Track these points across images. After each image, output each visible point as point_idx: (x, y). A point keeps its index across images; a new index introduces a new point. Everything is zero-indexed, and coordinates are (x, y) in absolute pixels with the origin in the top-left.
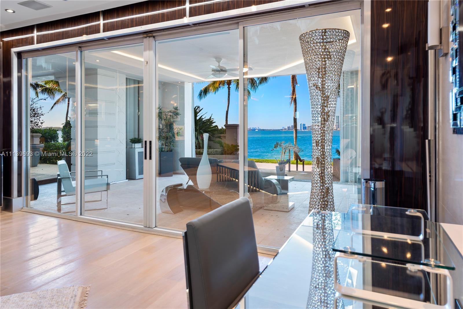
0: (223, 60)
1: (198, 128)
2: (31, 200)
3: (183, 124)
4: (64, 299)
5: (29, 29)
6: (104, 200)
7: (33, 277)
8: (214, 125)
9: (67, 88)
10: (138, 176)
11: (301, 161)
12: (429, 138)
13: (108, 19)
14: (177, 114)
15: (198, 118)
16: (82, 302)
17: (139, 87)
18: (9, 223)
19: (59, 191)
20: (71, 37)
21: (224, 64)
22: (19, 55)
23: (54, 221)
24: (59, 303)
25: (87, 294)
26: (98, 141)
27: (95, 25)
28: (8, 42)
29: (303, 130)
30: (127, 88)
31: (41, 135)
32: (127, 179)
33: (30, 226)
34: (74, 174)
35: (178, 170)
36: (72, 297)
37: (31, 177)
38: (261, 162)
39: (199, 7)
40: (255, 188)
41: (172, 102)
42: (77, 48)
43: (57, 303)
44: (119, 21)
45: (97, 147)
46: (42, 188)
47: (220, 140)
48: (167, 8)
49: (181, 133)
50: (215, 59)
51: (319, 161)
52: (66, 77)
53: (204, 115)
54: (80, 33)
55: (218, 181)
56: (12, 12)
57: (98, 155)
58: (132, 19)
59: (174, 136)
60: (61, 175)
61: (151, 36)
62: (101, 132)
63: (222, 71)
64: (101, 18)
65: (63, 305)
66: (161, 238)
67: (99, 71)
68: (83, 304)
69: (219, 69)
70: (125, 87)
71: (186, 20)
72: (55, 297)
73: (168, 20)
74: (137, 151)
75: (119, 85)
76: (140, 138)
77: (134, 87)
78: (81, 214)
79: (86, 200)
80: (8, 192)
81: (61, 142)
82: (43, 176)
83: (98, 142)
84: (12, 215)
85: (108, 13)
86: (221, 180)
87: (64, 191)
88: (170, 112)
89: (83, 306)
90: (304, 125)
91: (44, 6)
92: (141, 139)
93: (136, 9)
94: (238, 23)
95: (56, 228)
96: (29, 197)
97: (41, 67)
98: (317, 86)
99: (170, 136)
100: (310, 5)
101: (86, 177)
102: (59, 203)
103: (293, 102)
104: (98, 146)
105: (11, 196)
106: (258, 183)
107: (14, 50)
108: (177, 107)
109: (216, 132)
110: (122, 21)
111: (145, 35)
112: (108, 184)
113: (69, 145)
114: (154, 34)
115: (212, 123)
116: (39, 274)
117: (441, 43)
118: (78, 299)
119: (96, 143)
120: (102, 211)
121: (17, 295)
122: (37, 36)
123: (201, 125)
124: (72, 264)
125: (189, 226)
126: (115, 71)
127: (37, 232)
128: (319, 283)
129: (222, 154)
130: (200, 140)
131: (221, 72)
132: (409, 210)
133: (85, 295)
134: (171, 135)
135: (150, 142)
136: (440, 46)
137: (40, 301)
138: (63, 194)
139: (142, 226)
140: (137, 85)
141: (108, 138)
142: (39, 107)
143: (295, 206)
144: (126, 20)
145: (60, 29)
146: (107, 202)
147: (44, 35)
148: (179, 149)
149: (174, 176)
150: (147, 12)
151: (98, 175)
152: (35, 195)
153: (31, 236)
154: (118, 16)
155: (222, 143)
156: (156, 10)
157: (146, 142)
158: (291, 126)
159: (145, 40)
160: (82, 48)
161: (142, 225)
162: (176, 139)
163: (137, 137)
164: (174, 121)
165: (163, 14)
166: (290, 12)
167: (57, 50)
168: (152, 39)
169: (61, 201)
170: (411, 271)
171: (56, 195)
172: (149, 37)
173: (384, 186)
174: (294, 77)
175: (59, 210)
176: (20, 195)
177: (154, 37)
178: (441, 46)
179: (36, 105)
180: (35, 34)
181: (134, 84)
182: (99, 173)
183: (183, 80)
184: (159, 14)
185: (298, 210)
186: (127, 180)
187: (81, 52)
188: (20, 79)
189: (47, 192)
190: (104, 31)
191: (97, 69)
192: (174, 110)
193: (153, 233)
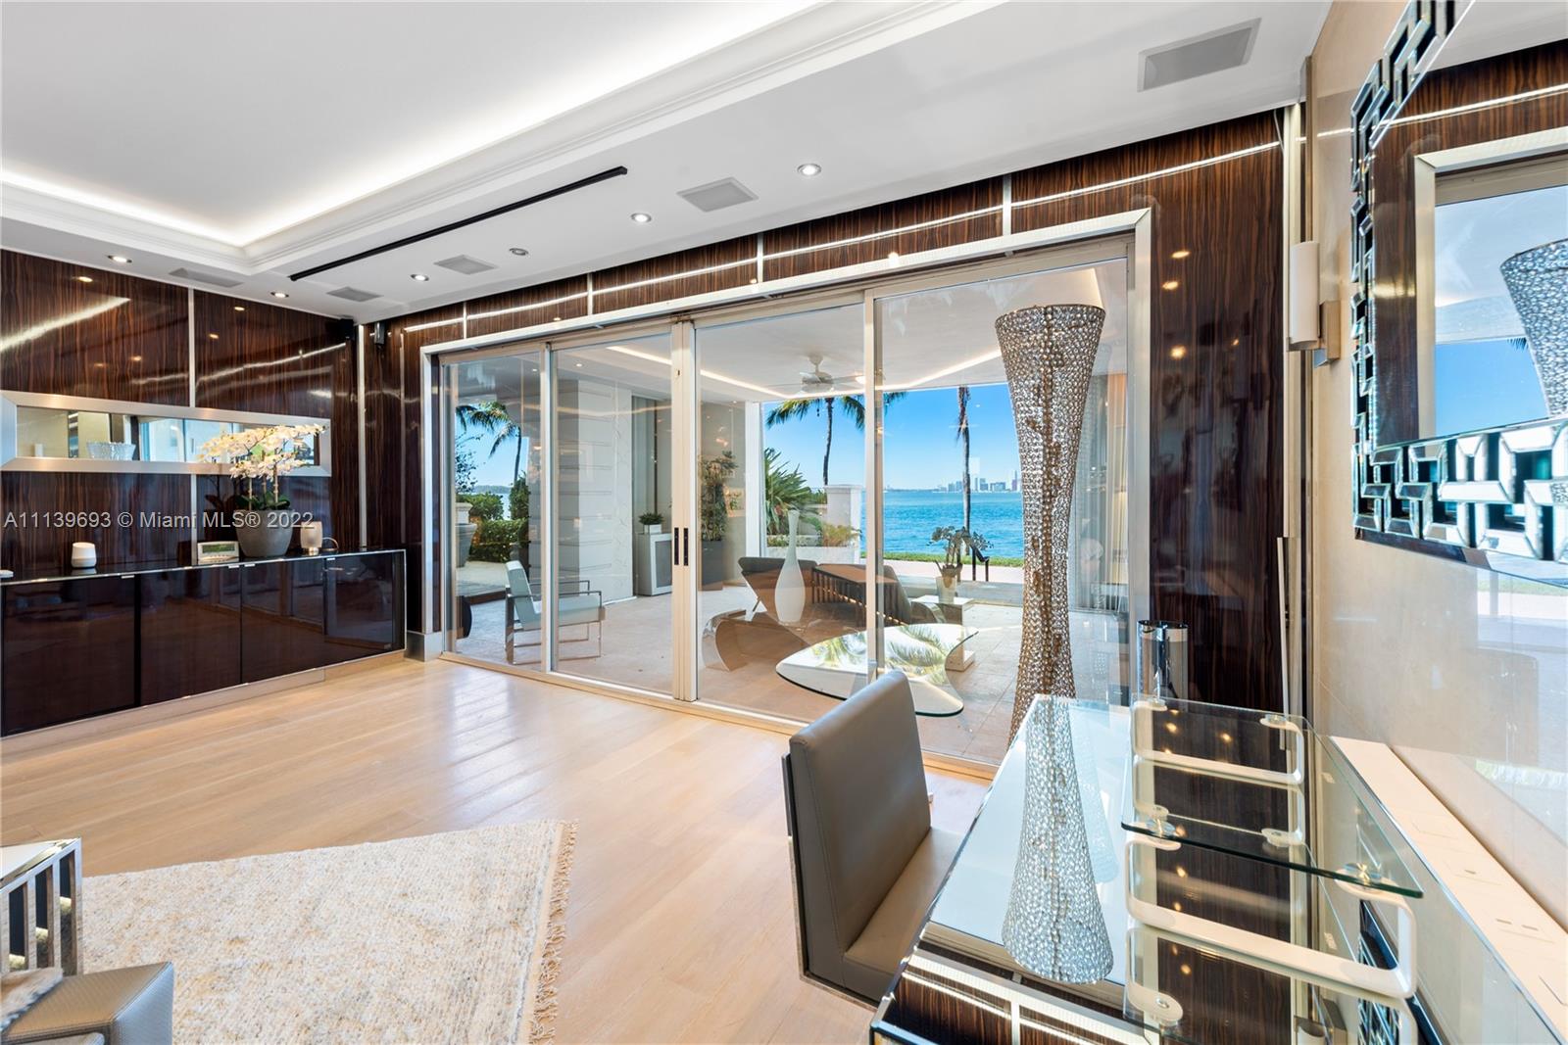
0: (825, 360)
1: (770, 492)
2: (458, 638)
3: (743, 485)
4: (529, 849)
5: (454, 309)
6: (594, 638)
7: (467, 800)
8: (803, 486)
9: (522, 418)
10: (655, 590)
11: (982, 559)
12: (1285, 536)
13: (602, 288)
14: (731, 466)
15: (770, 472)
16: (565, 857)
17: (656, 411)
18: (418, 683)
19: (510, 620)
20: (533, 325)
21: (826, 367)
22: (435, 358)
23: (502, 681)
24: (520, 857)
25: (573, 839)
26: (580, 521)
27: (579, 300)
28: (413, 334)
29: (980, 491)
30: (633, 415)
31: (471, 506)
32: (634, 594)
33: (458, 691)
34: (537, 587)
35: (733, 577)
36: (544, 846)
37: (457, 592)
38: (897, 559)
39: (783, 259)
40: (890, 618)
41: (718, 440)
42: (544, 346)
43: (517, 857)
44: (624, 290)
45: (578, 532)
46: (475, 610)
47: (815, 516)
48: (719, 263)
49: (738, 504)
50: (808, 359)
51: (1039, 581)
52: (519, 397)
53: (783, 466)
54: (547, 316)
55: (813, 602)
56: (424, 278)
57: (580, 548)
58: (650, 287)
59: (724, 509)
60: (513, 590)
61: (687, 321)
62: (585, 503)
63: (823, 381)
64: (590, 285)
65: (529, 862)
66: (708, 723)
67: (582, 384)
68: (566, 860)
69: (816, 377)
70: (630, 412)
71: (757, 288)
72: (511, 844)
73: (721, 287)
74: (653, 540)
75: (619, 410)
76: (659, 513)
77: (647, 412)
78: (552, 669)
79: (561, 638)
80: (416, 623)
81: (509, 519)
82: (477, 587)
83: (580, 523)
84: (423, 668)
85: (603, 276)
86: (821, 600)
87: (518, 621)
88: (717, 461)
89: (566, 865)
90: (983, 480)
91: (484, 267)
92: (660, 516)
93: (657, 266)
94: (863, 291)
95: (504, 696)
96: (454, 632)
97: (475, 381)
98: (1035, 423)
99: (716, 510)
100: (1015, 252)
101: (561, 595)
102: (510, 644)
103: (961, 436)
104: (580, 530)
105: (421, 631)
106: (897, 606)
107: (426, 350)
108: (730, 453)
109: (807, 500)
110: (630, 291)
111: (676, 319)
112: (601, 608)
113: (525, 530)
114: (693, 317)
115: (798, 482)
116: (480, 792)
117: (1321, 336)
118: (555, 850)
119: (576, 526)
120: (590, 660)
121: (441, 835)
122: (469, 321)
123: (777, 486)
124: (540, 772)
125: (795, 743)
126: (611, 383)
127: (471, 703)
128: (1041, 835)
129: (820, 545)
130: (774, 517)
131: (821, 384)
132: (1267, 716)
133: (569, 840)
134: (719, 507)
135: (686, 531)
136: (1318, 343)
137: (484, 850)
138: (517, 626)
139: (671, 698)
140: (653, 409)
141: (599, 514)
142: (467, 453)
143: (976, 659)
144: (638, 288)
145: (512, 307)
146: (600, 643)
147: (481, 321)
148: (733, 535)
149: (725, 589)
150: (680, 271)
151: (581, 591)
152: (465, 626)
153: (459, 712)
154: (622, 282)
155: (819, 523)
156: (696, 268)
157: (677, 530)
158: (955, 483)
159: (674, 327)
160: (553, 345)
161: (670, 695)
162: (729, 516)
163: (653, 512)
164: (724, 480)
165: (710, 276)
166: (973, 268)
167: (505, 349)
168: (688, 325)
169: (512, 640)
170: (1271, 846)
171: (504, 627)
172: (683, 322)
173: (1185, 639)
174: (963, 391)
175: (510, 658)
176: (437, 628)
177: (692, 321)
178: (1320, 342)
179: (463, 449)
180: (465, 318)
181: (647, 406)
182: (583, 587)
183: (741, 397)
184: (702, 276)
185: (982, 669)
186: (635, 597)
187: (551, 352)
188: (435, 398)
189: (486, 620)
190: (595, 312)
191: (577, 382)
192: (724, 457)
193: (691, 711)
